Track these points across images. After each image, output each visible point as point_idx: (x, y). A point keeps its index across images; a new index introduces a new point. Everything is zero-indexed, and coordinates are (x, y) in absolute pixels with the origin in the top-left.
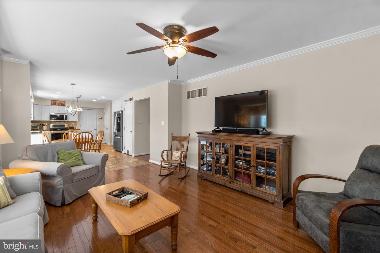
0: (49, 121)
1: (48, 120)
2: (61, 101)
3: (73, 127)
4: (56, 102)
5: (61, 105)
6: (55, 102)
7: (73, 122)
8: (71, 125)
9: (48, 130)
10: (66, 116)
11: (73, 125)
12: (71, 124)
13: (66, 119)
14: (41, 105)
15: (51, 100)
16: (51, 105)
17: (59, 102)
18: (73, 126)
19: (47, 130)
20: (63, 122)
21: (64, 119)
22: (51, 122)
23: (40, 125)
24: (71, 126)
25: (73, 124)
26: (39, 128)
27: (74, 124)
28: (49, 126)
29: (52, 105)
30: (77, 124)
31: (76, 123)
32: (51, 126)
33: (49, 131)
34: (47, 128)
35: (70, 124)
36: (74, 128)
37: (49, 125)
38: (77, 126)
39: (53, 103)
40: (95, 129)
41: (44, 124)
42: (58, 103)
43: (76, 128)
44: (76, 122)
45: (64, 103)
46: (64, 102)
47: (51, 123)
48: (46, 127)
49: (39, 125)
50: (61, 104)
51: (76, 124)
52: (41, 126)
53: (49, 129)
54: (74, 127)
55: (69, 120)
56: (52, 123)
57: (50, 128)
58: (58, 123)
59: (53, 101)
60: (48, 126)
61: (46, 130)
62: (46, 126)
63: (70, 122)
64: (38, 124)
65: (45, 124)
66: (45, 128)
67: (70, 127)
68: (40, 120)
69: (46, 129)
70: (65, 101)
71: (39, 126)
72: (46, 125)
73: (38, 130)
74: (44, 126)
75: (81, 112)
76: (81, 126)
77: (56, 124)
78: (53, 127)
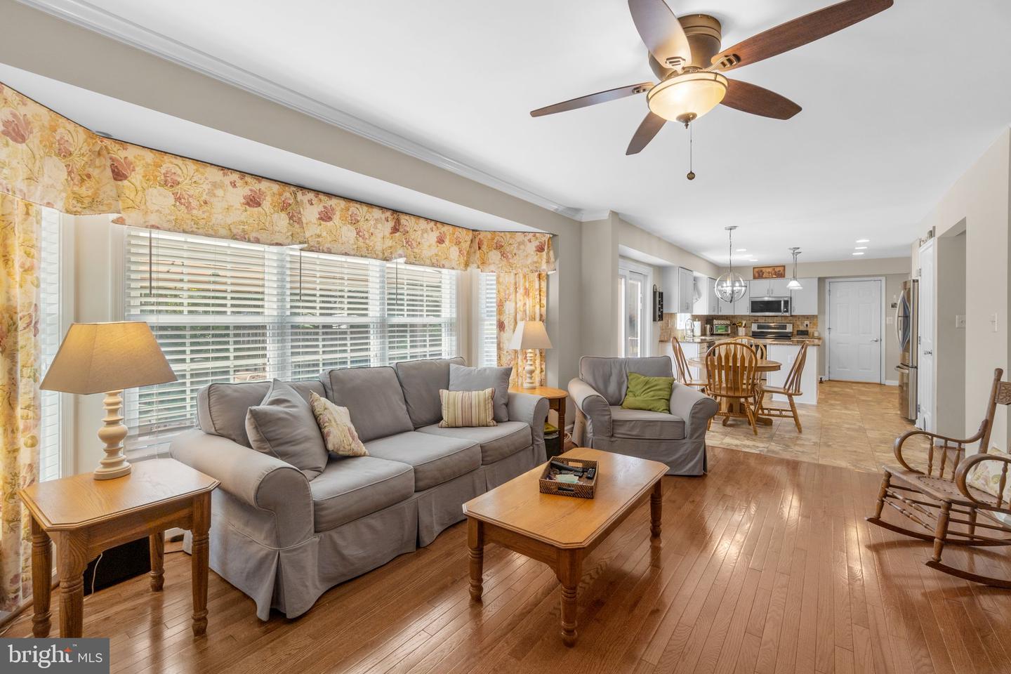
0: (748, 316)
1: (748, 314)
2: (774, 267)
3: (807, 331)
4: (764, 270)
5: (775, 276)
6: (761, 271)
7: (807, 317)
8: (802, 325)
10: (786, 302)
11: (807, 325)
13: (786, 310)
15: (753, 268)
16: (752, 278)
17: (770, 270)
18: (808, 329)
20: (780, 318)
21: (779, 310)
22: (756, 318)
23: (733, 324)
24: (802, 328)
26: (729, 332)
27: (810, 323)
28: (751, 327)
29: (755, 278)
30: (819, 324)
31: (817, 320)
32: (754, 328)
34: (747, 331)
35: (799, 323)
36: (810, 334)
37: (750, 325)
38: (819, 329)
39: (757, 275)
40: (876, 341)
41: (740, 323)
42: (769, 273)
43: (816, 334)
44: (814, 316)
45: (782, 271)
46: (781, 269)
47: (756, 322)
48: (744, 329)
49: (729, 325)
50: (775, 273)
51: (815, 325)
52: (735, 326)
53: (751, 333)
54: (810, 330)
55: (793, 314)
56: (758, 320)
58: (770, 320)
59: (756, 270)
60: (748, 327)
62: (744, 327)
63: (798, 318)
64: (728, 322)
65: (742, 324)
66: (742, 331)
67: (798, 331)
68: (733, 314)
70: (784, 266)
71: (730, 327)
72: (744, 325)
73: (728, 335)
74: (740, 326)
75: (830, 291)
76: (829, 328)
77: (766, 322)
78: (757, 329)
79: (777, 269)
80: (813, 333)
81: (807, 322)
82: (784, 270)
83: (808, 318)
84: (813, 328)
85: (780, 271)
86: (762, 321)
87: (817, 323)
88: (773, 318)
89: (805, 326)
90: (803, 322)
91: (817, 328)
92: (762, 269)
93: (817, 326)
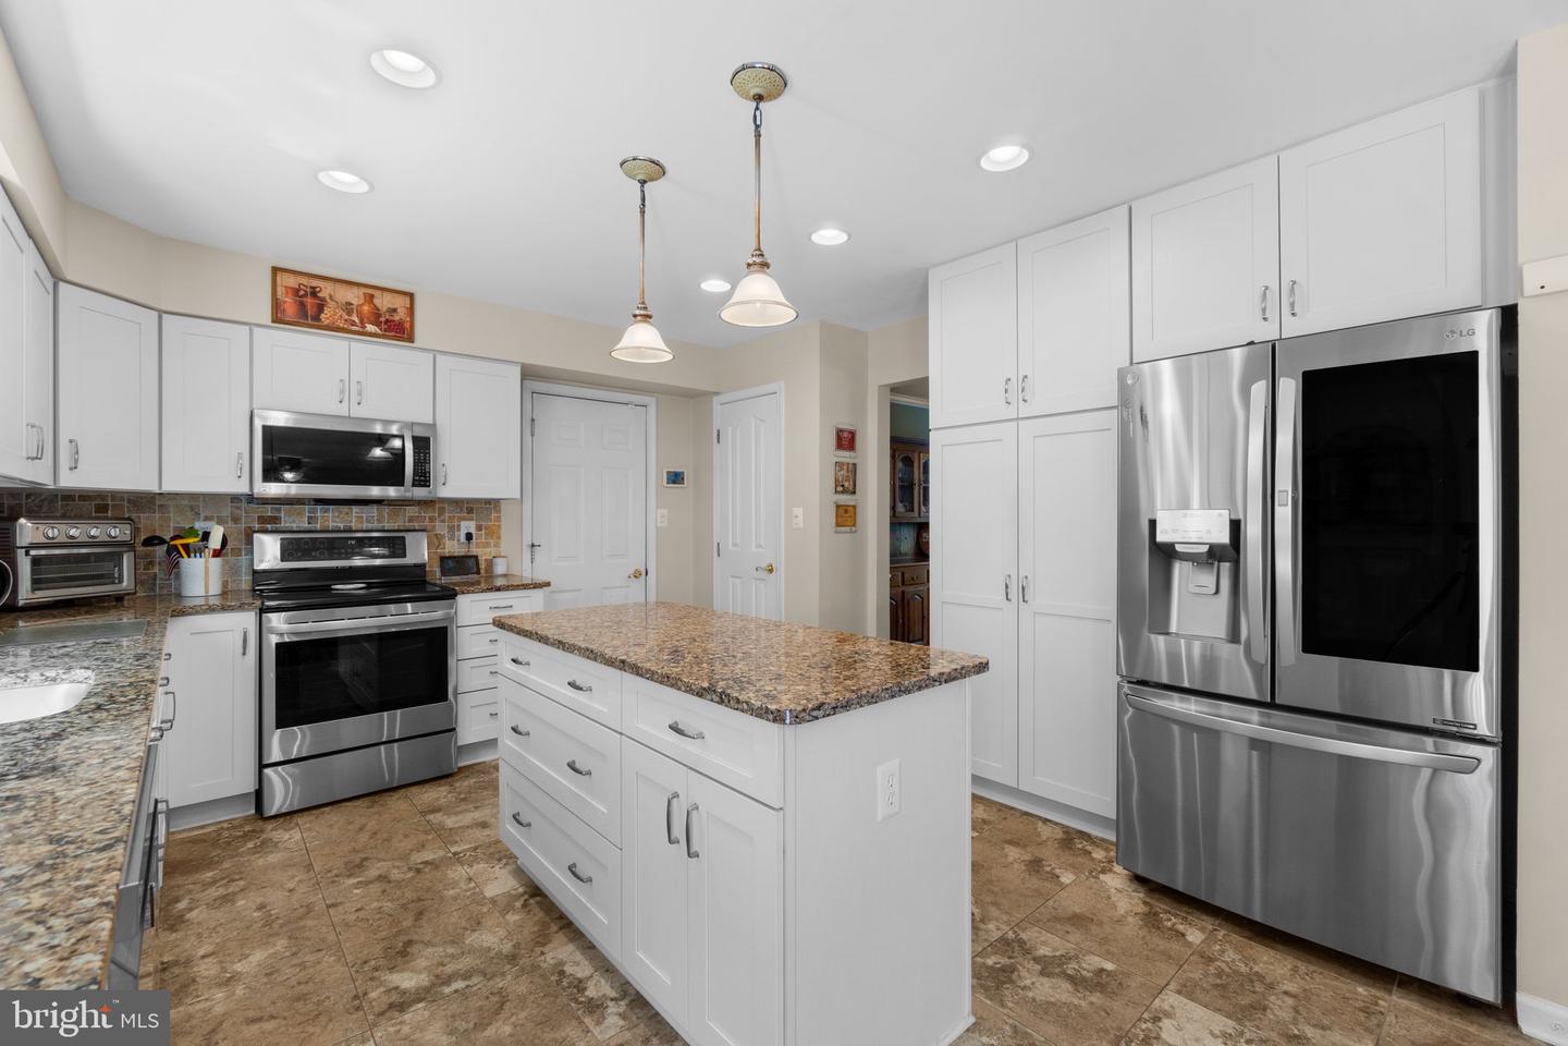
0: (250, 498)
1: (242, 488)
2: (371, 291)
4: (326, 290)
5: (370, 328)
6: (314, 293)
7: (468, 507)
8: (452, 538)
9: (241, 607)
10: (422, 445)
11: (469, 537)
12: (453, 529)
13: (422, 478)
14: (161, 313)
15: (275, 270)
16: (266, 316)
17: (354, 297)
18: (474, 551)
19: (224, 609)
20: (386, 510)
21: (398, 480)
22: (268, 511)
23: (149, 542)
24: (453, 547)
25: (473, 531)
26: (127, 583)
27: (479, 528)
28: (251, 552)
29: (278, 317)
30: (504, 532)
31: (498, 519)
32: (269, 552)
33: (248, 619)
34: (230, 572)
35: (441, 528)
36: (483, 566)
37: (250, 541)
38: (503, 549)
39: (289, 305)
40: (637, 575)
41: (192, 532)
42: (348, 308)
43: (500, 570)
44: (491, 505)
45: (401, 315)
46: (400, 303)
47: (269, 525)
48: (216, 563)
49: (128, 546)
50: (376, 318)
51: (494, 534)
52: (161, 550)
53: (245, 582)
54: (483, 554)
55: (445, 492)
56: (275, 520)
57: (255, 572)
58: (333, 520)
59: (292, 281)
60: (237, 552)
61: (211, 610)
62: (217, 554)
63: (442, 511)
64: (119, 532)
65: (206, 536)
66: (201, 575)
67: (443, 559)
68: (151, 486)
69: (215, 588)
70: (411, 296)
71: (127, 561)
72: (215, 542)
73: (118, 600)
74: (200, 551)
75: (533, 420)
76: (533, 545)
77: (318, 527)
78: (282, 561)
79: (383, 302)
80: (490, 564)
81: (468, 526)
82: (411, 310)
83: (470, 511)
84: (487, 545)
85: (395, 310)
86: (296, 521)
87: (499, 526)
88: (345, 509)
89: (463, 539)
90: (459, 526)
91: (497, 545)
92: (315, 283)
93: (499, 538)
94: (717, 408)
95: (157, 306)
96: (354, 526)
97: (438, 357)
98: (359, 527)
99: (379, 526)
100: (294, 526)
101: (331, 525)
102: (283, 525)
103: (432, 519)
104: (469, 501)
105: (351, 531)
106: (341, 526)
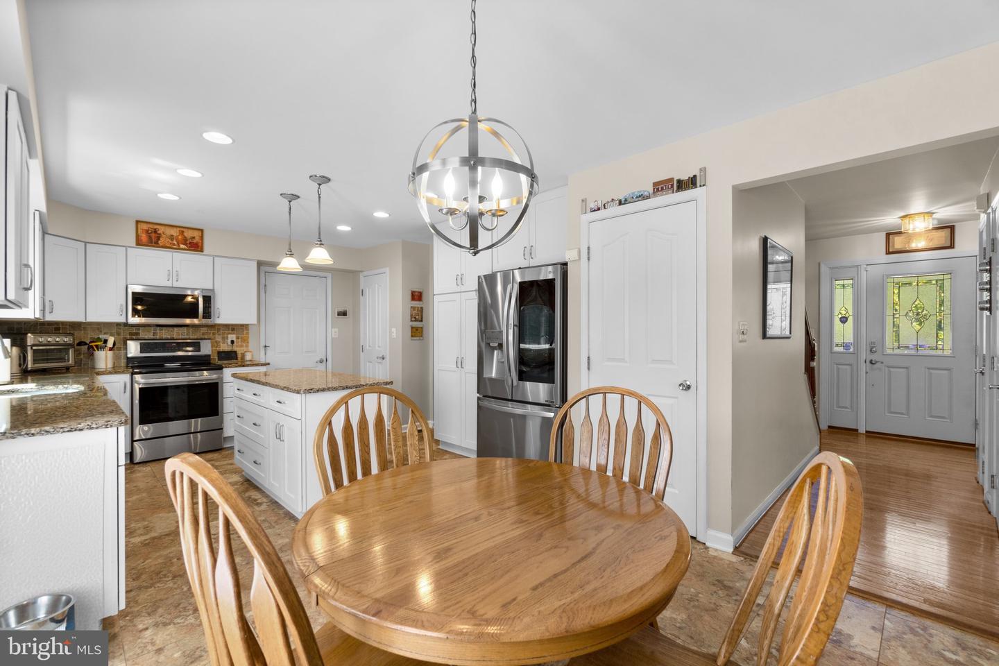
0: (126, 324)
1: (122, 320)
2: (182, 229)
3: (235, 353)
4: (161, 230)
5: (182, 246)
6: (155, 231)
7: (233, 328)
8: (224, 343)
9: (123, 372)
10: (207, 299)
11: (232, 342)
12: (224, 338)
13: (207, 315)
14: (86, 243)
15: (138, 222)
16: (133, 243)
17: (174, 232)
18: (235, 349)
19: (116, 373)
20: (191, 329)
21: (196, 316)
22: (134, 330)
23: (80, 344)
24: (225, 347)
25: (235, 339)
26: (71, 362)
27: (238, 338)
28: (126, 349)
29: (139, 243)
30: (250, 340)
31: (247, 333)
32: (133, 349)
33: (126, 378)
34: (116, 358)
35: (218, 338)
36: (239, 356)
37: (125, 344)
38: (250, 348)
39: (144, 237)
40: (321, 361)
41: (99, 340)
42: (172, 237)
43: (248, 357)
44: (244, 327)
45: (197, 240)
46: (196, 234)
47: (135, 336)
48: (110, 354)
49: (71, 345)
50: (185, 241)
51: (245, 341)
52: (84, 348)
53: (123, 362)
54: (239, 350)
55: (219, 321)
56: (137, 334)
57: (128, 358)
58: (165, 334)
59: (145, 227)
60: (119, 349)
61: (110, 373)
62: (111, 349)
63: (219, 330)
64: (67, 339)
65: (106, 341)
66: (104, 359)
67: (219, 353)
68: (80, 319)
69: (110, 365)
70: (202, 231)
71: (71, 352)
72: (110, 344)
73: (68, 369)
75: (265, 286)
76: (265, 346)
77: (158, 337)
78: (141, 352)
79: (188, 234)
80: (243, 355)
81: (232, 337)
82: (202, 237)
83: (233, 330)
84: (242, 346)
85: (194, 238)
86: (147, 335)
87: (248, 337)
88: (171, 329)
89: (229, 343)
90: (227, 337)
91: (247, 346)
92: (156, 227)
93: (248, 343)
94: (362, 279)
95: (83, 240)
96: (175, 337)
97: (216, 258)
98: (178, 337)
99: (188, 337)
100: (146, 337)
101: (164, 337)
102: (141, 336)
103: (214, 334)
104: (232, 325)
105: (174, 339)
106: (169, 337)
